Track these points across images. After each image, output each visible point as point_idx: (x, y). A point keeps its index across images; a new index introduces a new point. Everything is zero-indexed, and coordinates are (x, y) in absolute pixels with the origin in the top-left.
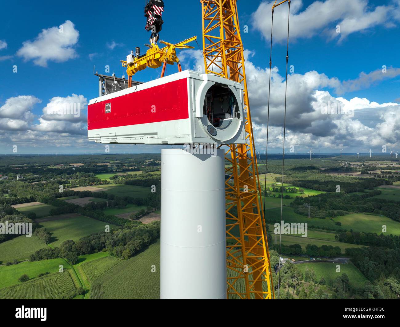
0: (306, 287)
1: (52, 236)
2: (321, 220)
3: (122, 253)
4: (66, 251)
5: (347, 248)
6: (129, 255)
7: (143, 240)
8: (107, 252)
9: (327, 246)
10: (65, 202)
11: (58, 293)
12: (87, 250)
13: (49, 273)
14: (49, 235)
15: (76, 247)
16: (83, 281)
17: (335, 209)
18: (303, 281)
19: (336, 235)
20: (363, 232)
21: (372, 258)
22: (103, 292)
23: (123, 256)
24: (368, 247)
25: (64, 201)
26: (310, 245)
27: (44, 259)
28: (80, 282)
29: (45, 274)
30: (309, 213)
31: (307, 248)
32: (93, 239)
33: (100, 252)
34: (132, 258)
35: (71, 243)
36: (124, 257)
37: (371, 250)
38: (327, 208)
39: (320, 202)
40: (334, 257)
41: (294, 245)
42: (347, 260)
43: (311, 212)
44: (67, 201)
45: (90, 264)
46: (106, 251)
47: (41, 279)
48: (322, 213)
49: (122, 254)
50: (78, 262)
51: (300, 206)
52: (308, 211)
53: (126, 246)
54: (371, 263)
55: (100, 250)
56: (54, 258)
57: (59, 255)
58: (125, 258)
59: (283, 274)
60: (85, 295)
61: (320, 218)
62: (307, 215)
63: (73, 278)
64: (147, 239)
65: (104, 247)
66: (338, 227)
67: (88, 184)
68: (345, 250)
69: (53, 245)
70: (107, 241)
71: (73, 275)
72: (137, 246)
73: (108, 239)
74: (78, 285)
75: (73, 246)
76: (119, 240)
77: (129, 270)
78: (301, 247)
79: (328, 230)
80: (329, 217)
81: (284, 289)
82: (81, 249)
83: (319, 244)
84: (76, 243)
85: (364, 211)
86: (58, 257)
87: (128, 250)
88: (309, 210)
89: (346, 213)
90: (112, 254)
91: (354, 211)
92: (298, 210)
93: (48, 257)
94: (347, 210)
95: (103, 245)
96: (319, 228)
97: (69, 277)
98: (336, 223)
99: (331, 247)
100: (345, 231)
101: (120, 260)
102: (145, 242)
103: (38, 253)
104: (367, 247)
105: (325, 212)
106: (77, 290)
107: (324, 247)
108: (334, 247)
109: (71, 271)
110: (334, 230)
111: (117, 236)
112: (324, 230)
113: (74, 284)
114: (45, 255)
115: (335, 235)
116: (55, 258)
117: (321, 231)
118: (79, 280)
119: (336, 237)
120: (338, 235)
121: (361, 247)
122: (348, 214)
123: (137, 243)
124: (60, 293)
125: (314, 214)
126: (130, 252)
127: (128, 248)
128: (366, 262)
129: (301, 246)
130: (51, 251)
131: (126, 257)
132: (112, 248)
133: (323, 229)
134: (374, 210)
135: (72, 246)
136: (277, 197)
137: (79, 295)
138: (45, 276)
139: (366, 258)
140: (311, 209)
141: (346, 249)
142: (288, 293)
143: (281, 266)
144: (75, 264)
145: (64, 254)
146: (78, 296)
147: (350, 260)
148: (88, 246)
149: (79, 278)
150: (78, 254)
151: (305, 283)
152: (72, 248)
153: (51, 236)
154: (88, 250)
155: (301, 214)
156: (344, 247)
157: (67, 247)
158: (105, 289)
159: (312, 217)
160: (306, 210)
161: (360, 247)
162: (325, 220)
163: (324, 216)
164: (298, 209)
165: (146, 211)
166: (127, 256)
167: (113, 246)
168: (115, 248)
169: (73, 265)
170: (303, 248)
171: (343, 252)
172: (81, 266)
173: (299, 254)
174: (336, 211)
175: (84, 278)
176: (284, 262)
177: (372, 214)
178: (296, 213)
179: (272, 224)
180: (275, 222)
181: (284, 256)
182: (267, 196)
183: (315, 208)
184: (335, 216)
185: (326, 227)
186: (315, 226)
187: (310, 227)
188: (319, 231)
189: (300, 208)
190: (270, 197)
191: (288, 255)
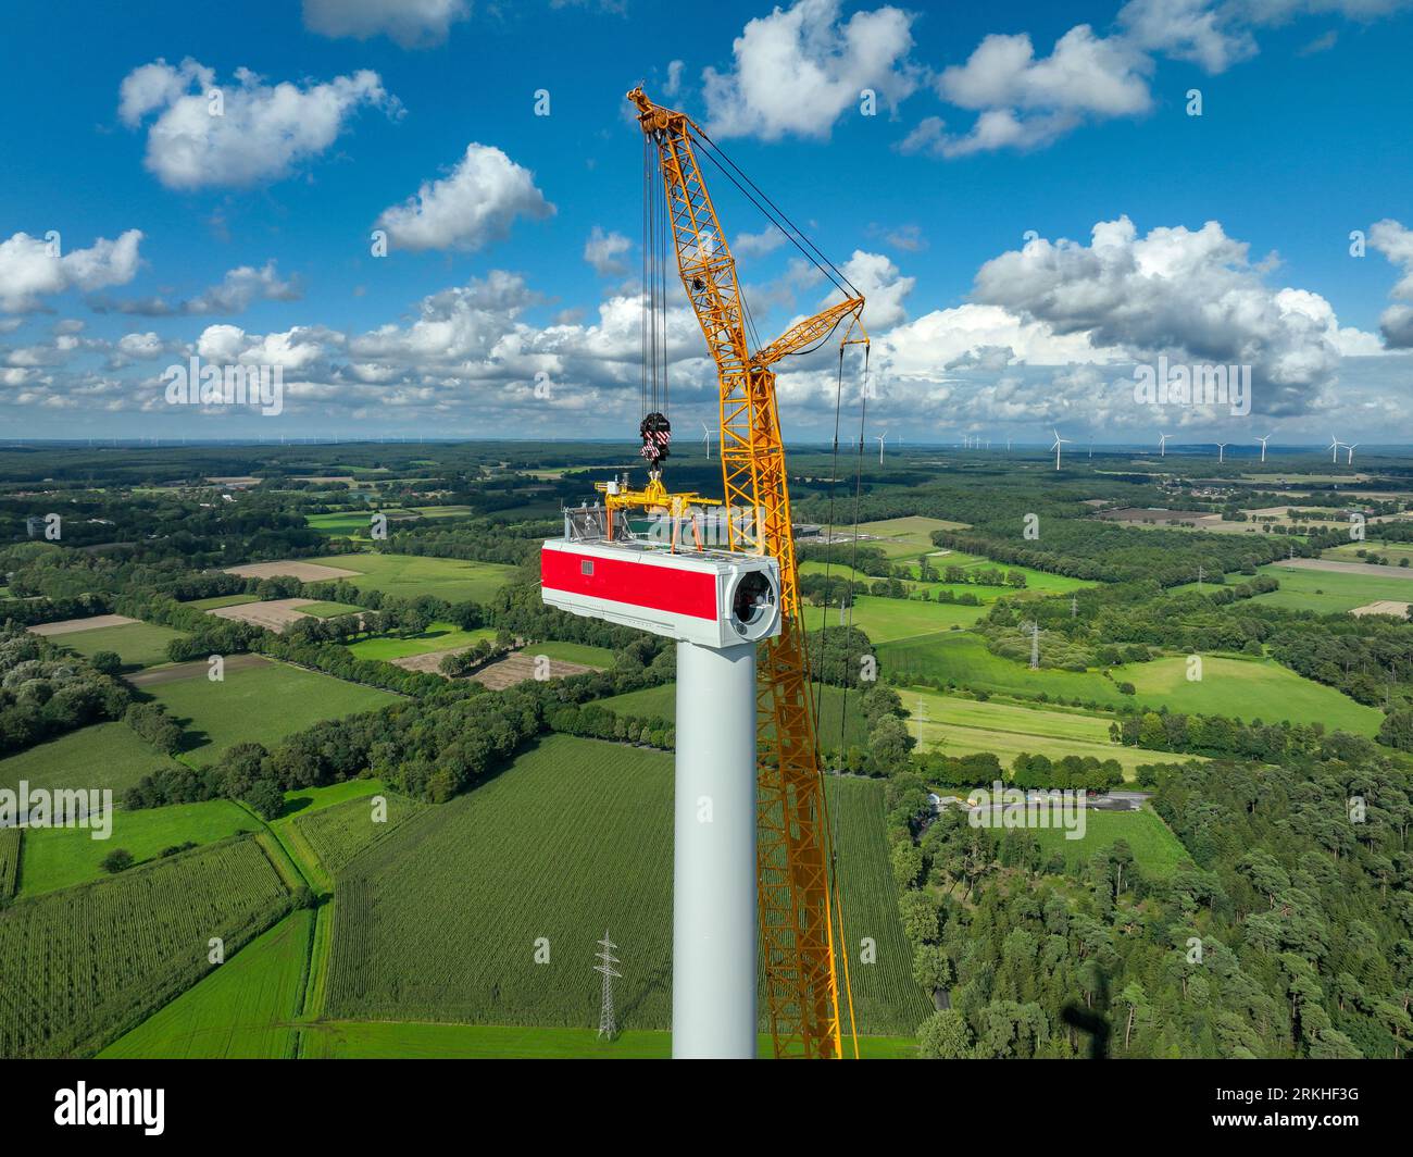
0: (1005, 881)
1: (189, 729)
2: (1074, 674)
3: (424, 783)
4: (243, 777)
5: (1141, 764)
6: (450, 789)
7: (492, 740)
8: (375, 781)
9: (1082, 758)
10: (214, 615)
11: (234, 905)
12: (308, 776)
13: (195, 845)
14: (177, 727)
15: (273, 767)
16: (306, 870)
17: (1123, 640)
18: (996, 865)
19: (1114, 724)
20: (1198, 715)
21: (1211, 794)
22: (375, 903)
23: (427, 793)
24: (1207, 759)
25: (208, 613)
26: (1028, 755)
27: (172, 803)
28: (299, 872)
29: (185, 849)
30: (1035, 653)
31: (1016, 765)
32: (328, 739)
33: (353, 780)
34: (459, 799)
35: (256, 753)
36: (431, 794)
37: (1213, 771)
38: (1094, 637)
39: (1074, 616)
40: (1099, 792)
41: (977, 756)
42: (1141, 801)
43: (1043, 651)
44: (220, 613)
45: (324, 817)
46: (371, 776)
47: (170, 864)
48: (1079, 651)
49: (428, 786)
50: (282, 810)
51: (1008, 631)
52: (1031, 647)
53: (437, 761)
54: (1208, 808)
55: (351, 773)
56: (202, 800)
57: (218, 791)
58: (436, 799)
59: (934, 843)
60: (320, 910)
61: (1071, 669)
62: (1027, 660)
63: (275, 861)
64: (503, 737)
65: (366, 764)
66: (1122, 700)
67: (285, 554)
68: (1135, 772)
69: (195, 759)
70: (374, 746)
71: (273, 851)
72: (474, 761)
73: (376, 738)
74: (294, 883)
75: (264, 761)
76: (411, 743)
77: (452, 836)
78: (1000, 763)
79: (1092, 707)
80: (1098, 666)
81: (937, 889)
82: (291, 770)
83: (1056, 753)
84: (269, 751)
85: (1215, 648)
86: (216, 795)
87: (445, 773)
88: (1035, 645)
89: (1156, 654)
90: (392, 787)
91: (1181, 647)
92: (999, 645)
93: (185, 798)
94: (1159, 642)
95: (361, 758)
96: (1062, 703)
97: (263, 858)
98: (1118, 685)
99: (1094, 762)
100: (1146, 710)
101: (418, 805)
102: (497, 747)
103: (149, 782)
104: (1202, 760)
105: (1087, 649)
106: (293, 895)
107: (1073, 765)
108: (1102, 760)
109: (264, 839)
110: (1109, 708)
111: (404, 730)
112: (1077, 709)
113: (279, 877)
114: (174, 791)
115: (1110, 723)
116: (208, 799)
117: (1068, 712)
118: (296, 867)
119: (1113, 729)
120: (1119, 724)
121: (1186, 760)
122: (1162, 656)
123: (473, 752)
124: (240, 904)
125: (1050, 656)
126: (451, 778)
127: (446, 769)
128: (1192, 806)
129: (999, 759)
130: (191, 778)
131: (440, 795)
132: (392, 769)
133: (1074, 705)
134: (1244, 642)
135: (258, 763)
136: (934, 600)
137: (302, 908)
138: (182, 853)
139: (1193, 794)
140: (1039, 642)
141: (1138, 769)
142: (947, 897)
143: (934, 819)
144: (276, 818)
145: (238, 787)
146: (298, 912)
147: (1147, 800)
148: (313, 763)
149: (293, 859)
150: (283, 787)
151: (1003, 869)
152: (259, 769)
153: (185, 731)
154: (312, 773)
155: (1007, 654)
156: (1132, 760)
157: (243, 766)
158: (381, 891)
159: (1042, 665)
160: (1025, 643)
161: (1181, 759)
162: (1083, 676)
163: (1082, 662)
164: (1000, 640)
165: (494, 646)
166: (442, 794)
167: (395, 762)
168: (401, 768)
169: (269, 820)
170: (1006, 764)
171: (1130, 777)
172: (295, 822)
173: (990, 784)
174: (1121, 648)
175: (310, 861)
176: (945, 808)
177: (1237, 654)
178: (994, 652)
179: (912, 689)
180: (922, 681)
181: (944, 790)
182: (901, 597)
183: (1057, 637)
184: (1118, 663)
185: (1085, 699)
186: (1051, 695)
187: (1035, 700)
188: (1062, 711)
189: (1008, 638)
190: (912, 599)
191: (956, 786)
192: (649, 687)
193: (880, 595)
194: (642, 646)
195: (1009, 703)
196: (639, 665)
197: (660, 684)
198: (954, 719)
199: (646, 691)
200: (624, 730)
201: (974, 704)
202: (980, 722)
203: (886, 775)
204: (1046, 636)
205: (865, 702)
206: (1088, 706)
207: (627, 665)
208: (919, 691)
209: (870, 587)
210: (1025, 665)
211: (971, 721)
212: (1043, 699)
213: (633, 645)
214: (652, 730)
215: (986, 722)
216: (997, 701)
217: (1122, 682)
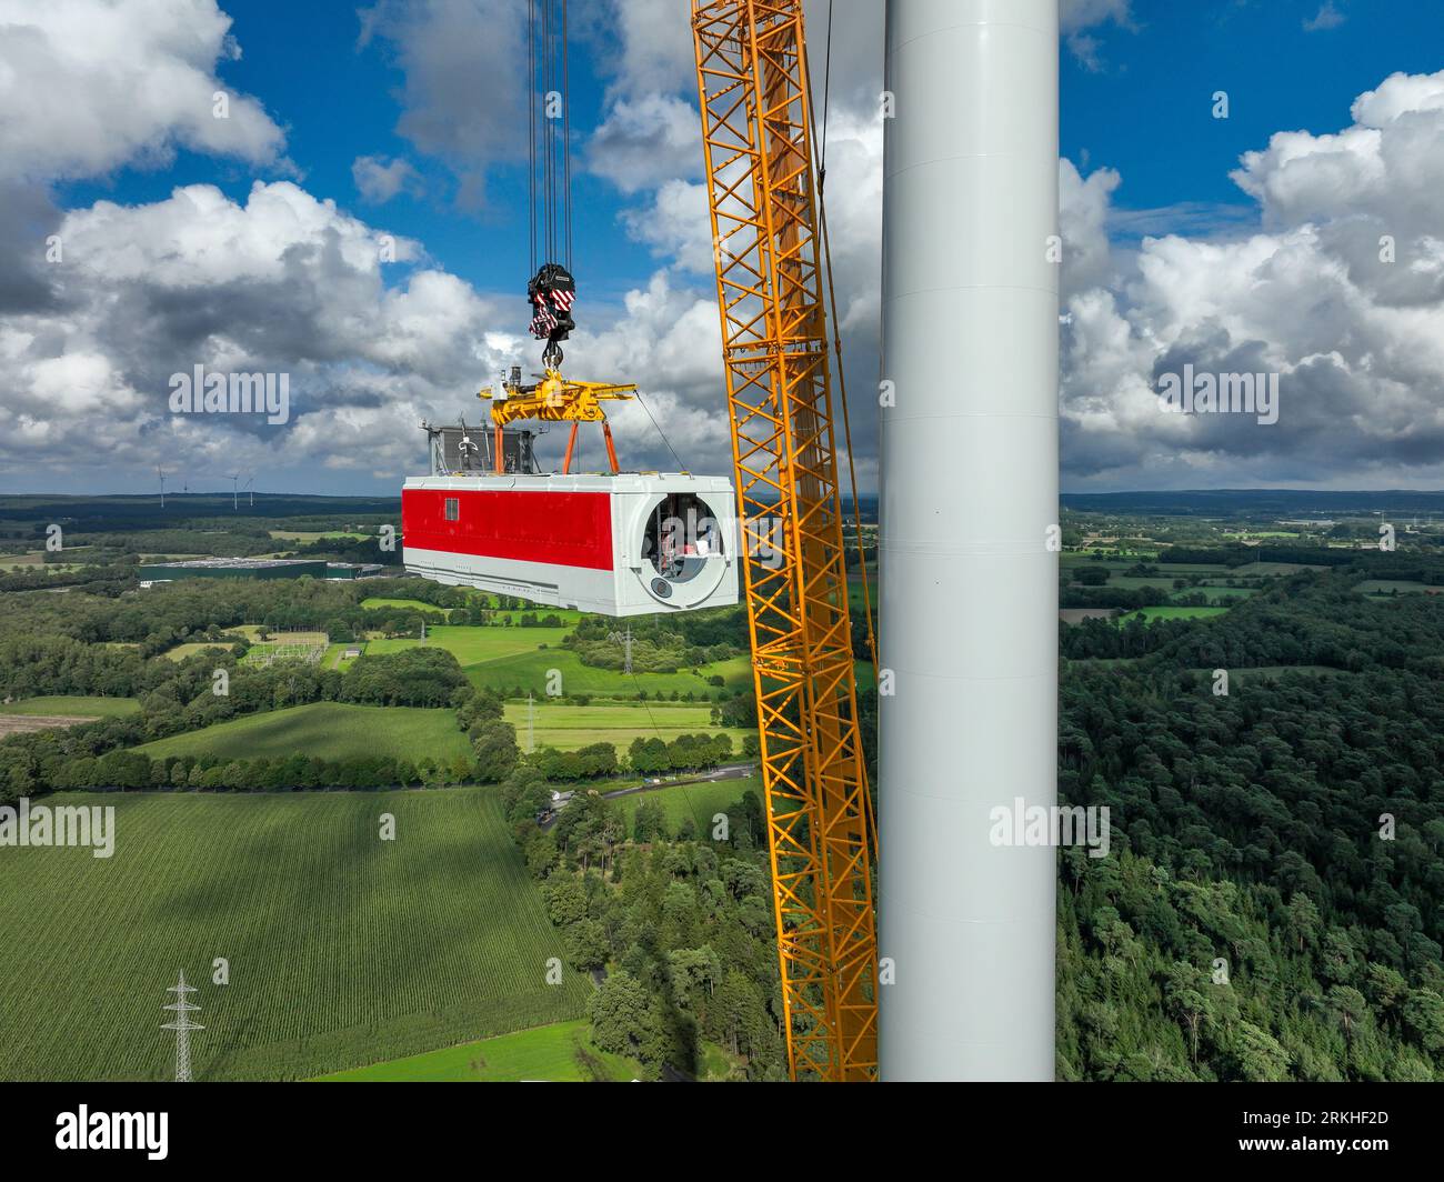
2: (665, 676)
5: (746, 738)
9: (694, 735)
17: (705, 644)
18: (629, 843)
19: (714, 710)
26: (643, 740)
30: (628, 659)
31: (631, 751)
39: (657, 626)
40: (714, 766)
41: (591, 747)
43: (634, 658)
48: (667, 655)
51: (598, 644)
52: (624, 656)
61: (662, 671)
62: (621, 667)
66: (715, 690)
68: (741, 746)
78: (616, 752)
79: (689, 698)
80: (686, 667)
83: (667, 738)
88: (628, 653)
89: (736, 652)
92: (592, 656)
94: (737, 643)
96: (660, 697)
98: (709, 680)
99: (704, 740)
105: (674, 653)
107: (685, 741)
108: (711, 738)
110: (705, 698)
112: (679, 702)
115: (709, 710)
117: (669, 706)
119: (713, 715)
120: (718, 709)
122: (740, 654)
125: (642, 661)
129: (614, 748)
133: (674, 698)
136: (517, 625)
140: (632, 650)
143: (554, 815)
151: (636, 846)
155: (599, 664)
159: (637, 671)
160: (618, 652)
162: (675, 676)
163: (672, 664)
164: (591, 653)
170: (622, 754)
171: (737, 750)
173: (608, 772)
174: (706, 650)
176: (566, 803)
178: (585, 663)
179: (509, 703)
180: (518, 694)
181: (562, 787)
182: (481, 625)
183: (645, 645)
184: (704, 663)
185: (682, 693)
186: (652, 693)
187: (634, 699)
188: (662, 706)
189: (599, 650)
190: (494, 625)
191: (572, 779)
192: (190, 730)
193: (458, 625)
194: (178, 687)
195: (610, 704)
196: (176, 705)
197: (205, 727)
198: (559, 723)
199: (187, 735)
200: (166, 774)
201: (575, 709)
202: (584, 723)
203: (498, 781)
204: (635, 645)
205: (464, 714)
206: (685, 699)
207: (159, 707)
208: (517, 703)
209: (447, 616)
210: (617, 672)
211: (576, 723)
212: (643, 697)
213: (166, 686)
214: (205, 769)
215: (593, 723)
216: (598, 704)
217: (712, 675)
